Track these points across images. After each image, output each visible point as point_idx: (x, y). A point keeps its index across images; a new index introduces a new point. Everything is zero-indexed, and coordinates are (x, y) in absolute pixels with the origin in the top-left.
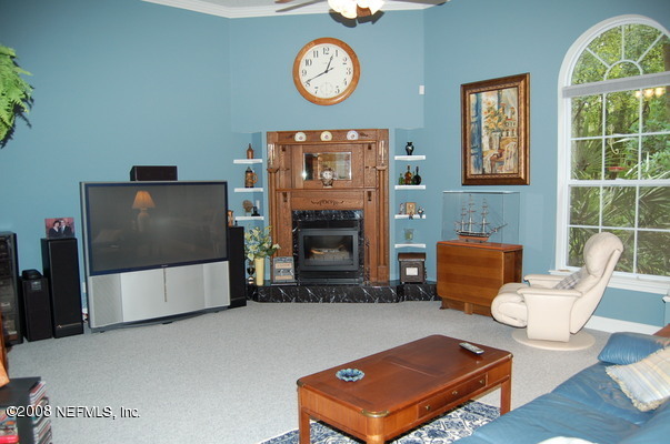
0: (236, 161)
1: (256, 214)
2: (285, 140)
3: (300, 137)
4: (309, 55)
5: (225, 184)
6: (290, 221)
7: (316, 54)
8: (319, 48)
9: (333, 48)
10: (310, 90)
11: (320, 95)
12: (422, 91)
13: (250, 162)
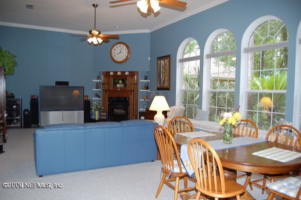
0: (93, 81)
1: (99, 97)
2: (107, 74)
3: (111, 73)
4: (115, 47)
5: (83, 87)
6: (107, 100)
7: (117, 47)
8: (118, 45)
9: (122, 45)
10: (115, 59)
11: (118, 60)
12: (149, 59)
13: (98, 81)
